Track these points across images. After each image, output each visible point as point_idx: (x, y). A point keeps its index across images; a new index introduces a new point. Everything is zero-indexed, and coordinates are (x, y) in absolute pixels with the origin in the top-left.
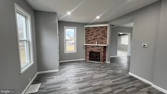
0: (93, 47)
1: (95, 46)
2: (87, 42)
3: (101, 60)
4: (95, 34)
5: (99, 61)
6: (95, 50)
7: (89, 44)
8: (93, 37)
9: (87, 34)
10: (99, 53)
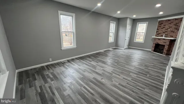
0: (159, 39)
1: (162, 39)
3: (165, 52)
4: (167, 27)
5: (162, 54)
6: (161, 43)
7: (158, 36)
8: (164, 30)
9: (159, 27)
10: (164, 46)
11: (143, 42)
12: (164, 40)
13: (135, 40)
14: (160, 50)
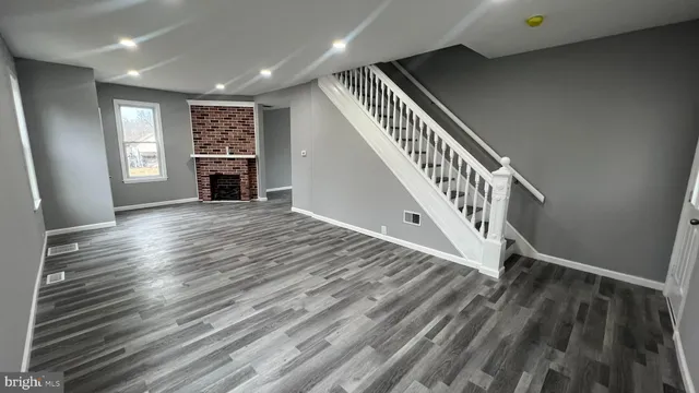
0: (219, 161)
1: (224, 159)
2: (201, 148)
3: (245, 194)
4: (223, 126)
5: (240, 199)
6: (225, 170)
7: (206, 153)
8: (217, 134)
9: (196, 124)
10: (238, 177)
11: (165, 177)
12: (231, 163)
13: (128, 177)
14: (226, 190)
